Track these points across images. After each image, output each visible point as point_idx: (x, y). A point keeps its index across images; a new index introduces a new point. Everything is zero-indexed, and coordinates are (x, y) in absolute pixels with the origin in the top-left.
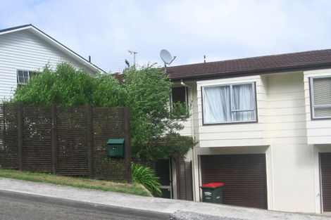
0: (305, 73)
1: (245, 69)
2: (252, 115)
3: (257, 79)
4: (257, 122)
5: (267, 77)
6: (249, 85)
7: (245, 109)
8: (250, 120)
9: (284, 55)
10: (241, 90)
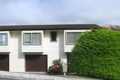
0: (22, 31)
1: (5, 29)
2: (6, 43)
3: (8, 32)
4: (7, 45)
5: (11, 32)
6: (5, 34)
7: (4, 41)
8: (5, 44)
9: (17, 26)
10: (3, 35)
